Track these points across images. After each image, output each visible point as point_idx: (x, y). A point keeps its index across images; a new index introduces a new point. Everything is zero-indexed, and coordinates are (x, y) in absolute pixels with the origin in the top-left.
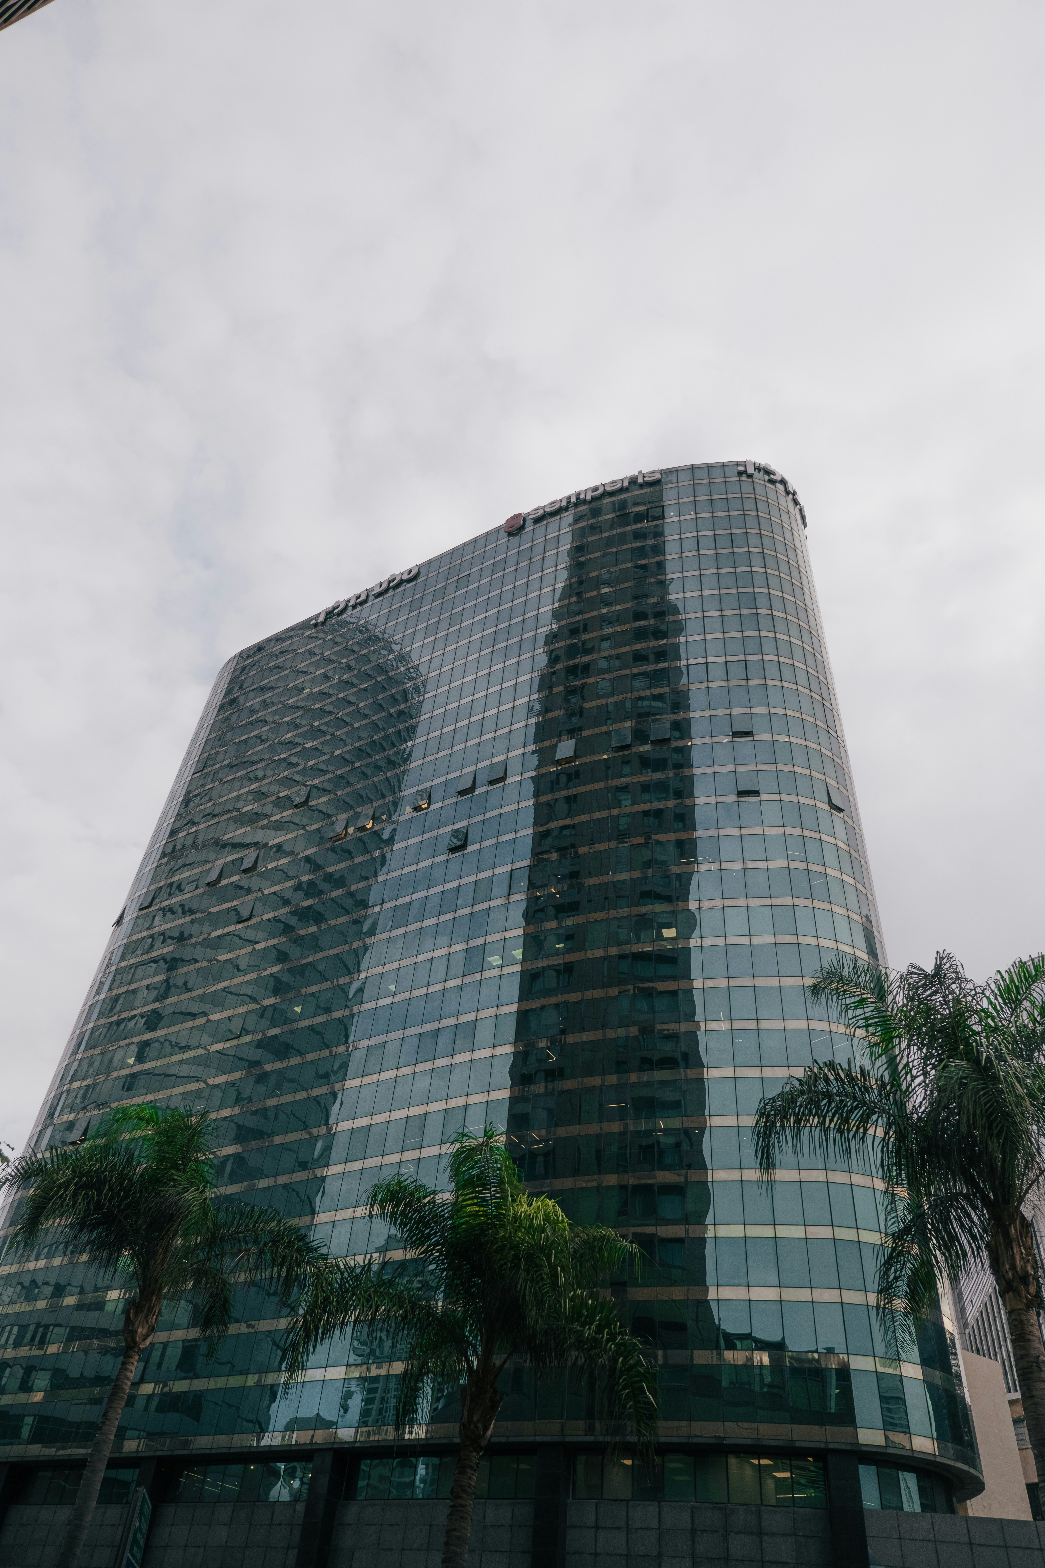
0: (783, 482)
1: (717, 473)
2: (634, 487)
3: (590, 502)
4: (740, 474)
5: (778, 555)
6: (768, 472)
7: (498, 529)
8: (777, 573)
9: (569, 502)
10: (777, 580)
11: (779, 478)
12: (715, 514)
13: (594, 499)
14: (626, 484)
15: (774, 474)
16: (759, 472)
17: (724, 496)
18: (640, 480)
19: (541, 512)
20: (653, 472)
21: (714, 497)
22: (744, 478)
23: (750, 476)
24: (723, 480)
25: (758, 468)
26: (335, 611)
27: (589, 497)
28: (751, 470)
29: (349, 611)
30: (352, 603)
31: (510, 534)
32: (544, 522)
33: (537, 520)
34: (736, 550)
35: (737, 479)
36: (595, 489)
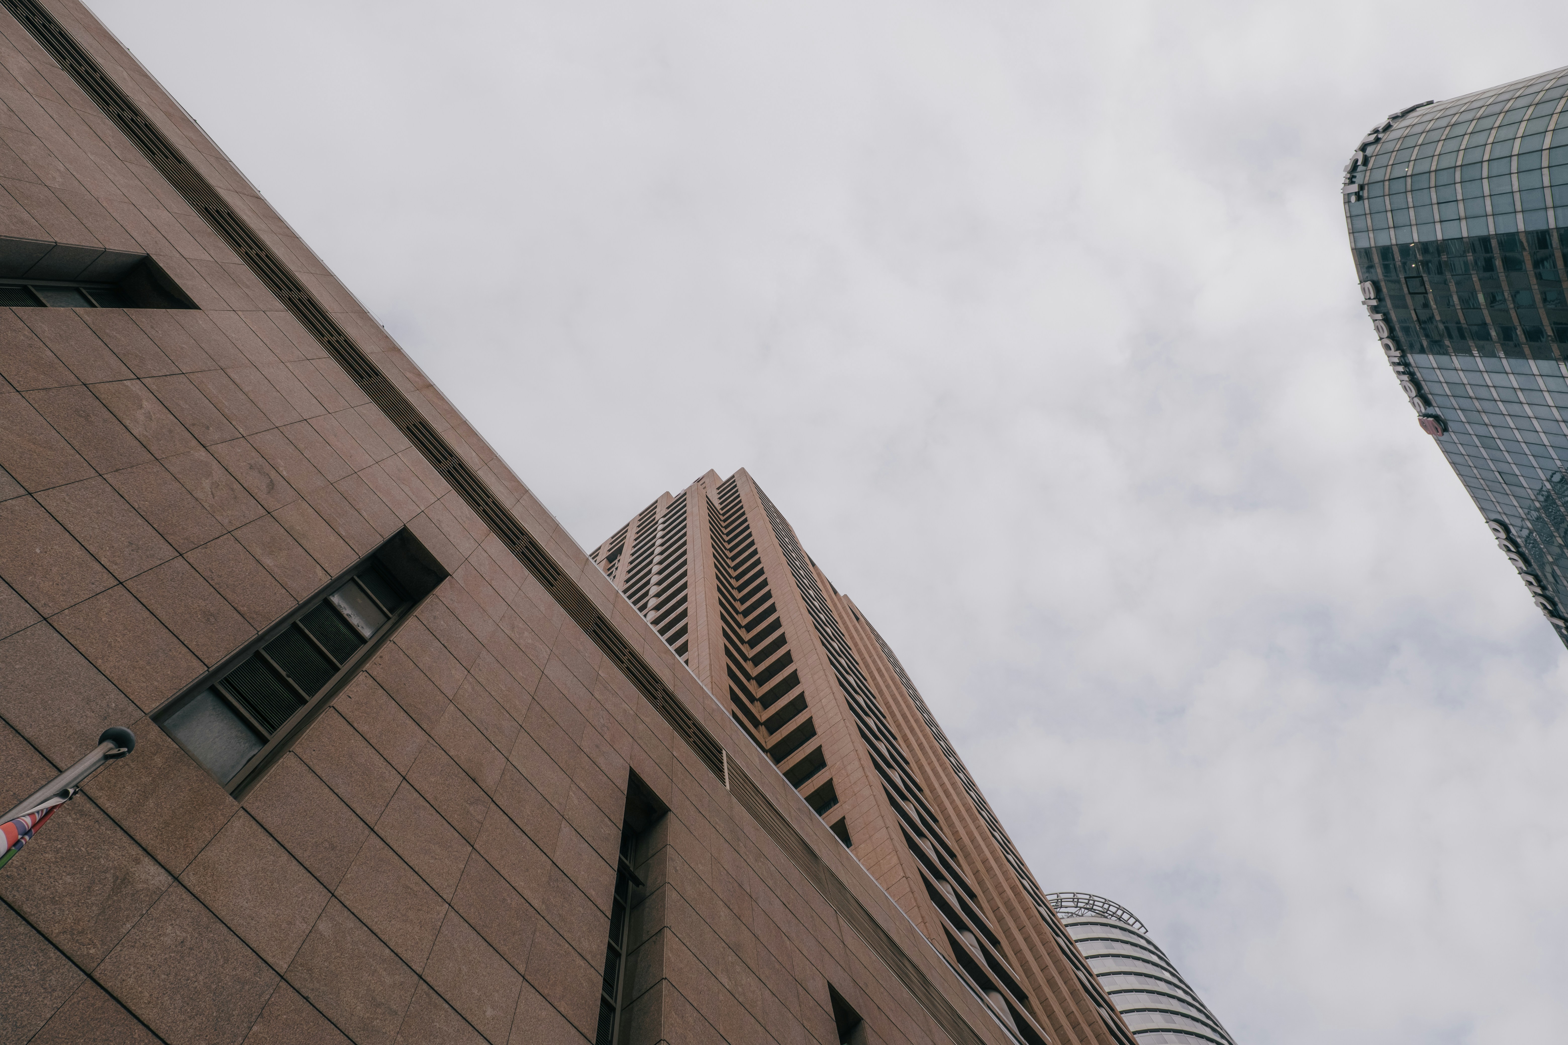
0: (1364, 148)
1: (1360, 224)
2: (1383, 309)
3: (1403, 351)
4: (1359, 198)
5: (1463, 147)
6: (1354, 167)
7: (1439, 442)
8: (1488, 147)
9: (1404, 373)
10: (1498, 147)
11: (1361, 153)
12: (1413, 222)
13: (1399, 347)
14: (1379, 316)
15: (1357, 161)
16: (1355, 177)
17: (1389, 214)
18: (1374, 303)
19: (1417, 400)
20: (1364, 290)
21: (1391, 224)
22: (1365, 194)
23: (1361, 187)
24: (1368, 217)
25: (1351, 180)
26: (1550, 608)
27: (1398, 353)
28: (1354, 188)
29: (1549, 593)
30: (1539, 591)
31: (1445, 430)
32: (1430, 397)
33: (1427, 402)
34: (1460, 197)
35: (1366, 202)
36: (1387, 347)
